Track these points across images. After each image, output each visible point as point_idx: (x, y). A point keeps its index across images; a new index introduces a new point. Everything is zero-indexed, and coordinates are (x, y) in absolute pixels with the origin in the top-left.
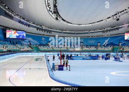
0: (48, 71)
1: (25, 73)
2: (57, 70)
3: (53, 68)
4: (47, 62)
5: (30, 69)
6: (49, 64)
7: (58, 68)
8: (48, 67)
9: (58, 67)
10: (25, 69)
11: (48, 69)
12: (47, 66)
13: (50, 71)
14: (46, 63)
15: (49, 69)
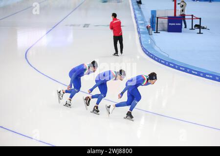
0: (137, 34)
1: (70, 38)
2: (164, 30)
3: (153, 25)
4: (136, 7)
5: (86, 26)
6: (141, 13)
7: (166, 26)
8: (137, 22)
9: (166, 21)
10: (72, 27)
11: (138, 27)
12: (136, 18)
13: (144, 33)
14: (134, 8)
15: (140, 27)
